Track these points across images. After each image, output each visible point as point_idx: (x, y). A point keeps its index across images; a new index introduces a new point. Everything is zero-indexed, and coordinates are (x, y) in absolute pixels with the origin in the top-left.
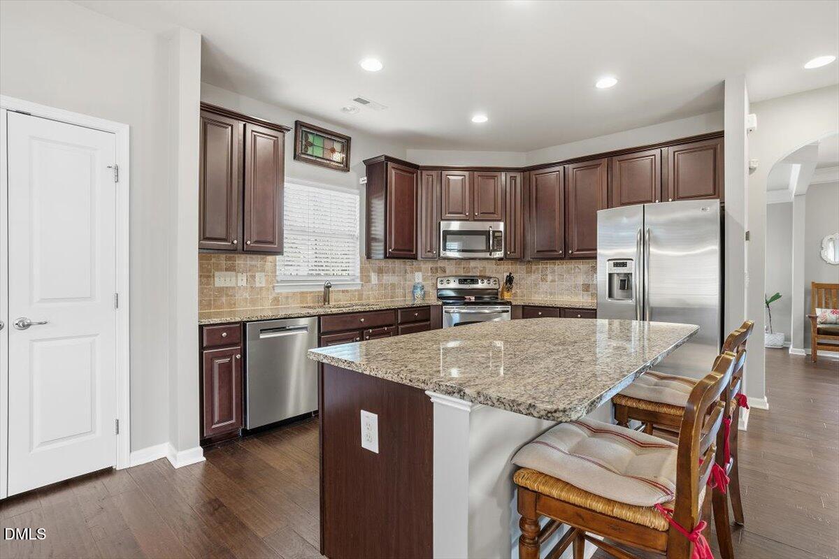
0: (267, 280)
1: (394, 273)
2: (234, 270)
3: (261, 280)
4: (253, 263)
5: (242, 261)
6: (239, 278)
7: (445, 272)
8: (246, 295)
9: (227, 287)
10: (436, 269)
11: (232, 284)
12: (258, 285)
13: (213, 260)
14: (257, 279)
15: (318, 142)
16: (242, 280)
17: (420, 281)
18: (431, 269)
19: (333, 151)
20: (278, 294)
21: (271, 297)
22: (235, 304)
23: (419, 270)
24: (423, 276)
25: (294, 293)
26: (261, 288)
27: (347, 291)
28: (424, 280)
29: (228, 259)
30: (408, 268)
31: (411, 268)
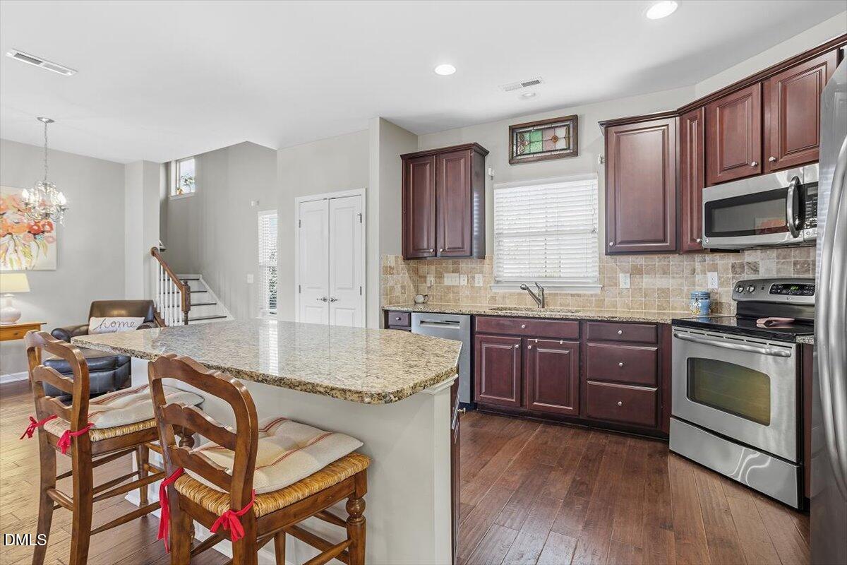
0: (484, 282)
1: (665, 273)
2: (459, 272)
3: (479, 281)
4: (473, 266)
5: (464, 265)
6: (462, 279)
7: (756, 270)
8: (468, 293)
9: (453, 286)
10: (742, 266)
11: (456, 284)
12: (477, 285)
13: (444, 265)
14: (476, 280)
15: (537, 136)
16: (463, 281)
17: (715, 286)
18: (733, 267)
19: (555, 139)
20: (495, 293)
21: (488, 296)
22: (459, 300)
23: (714, 268)
24: (720, 278)
25: (511, 294)
26: (480, 288)
27: (579, 296)
28: (721, 284)
29: (454, 263)
30: (698, 266)
31: (702, 265)
